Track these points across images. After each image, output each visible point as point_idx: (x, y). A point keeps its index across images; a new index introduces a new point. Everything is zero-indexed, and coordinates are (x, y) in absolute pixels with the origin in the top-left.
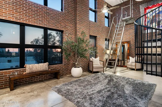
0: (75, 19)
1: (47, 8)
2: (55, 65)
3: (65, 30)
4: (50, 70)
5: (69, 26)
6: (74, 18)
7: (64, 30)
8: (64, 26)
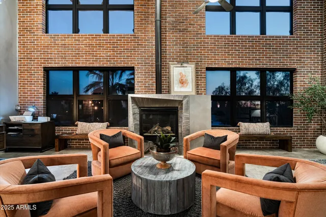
0: (322, 42)
1: (267, 37)
2: (281, 128)
3: (300, 67)
4: (272, 134)
5: (307, 58)
6: (320, 40)
7: (298, 67)
8: (296, 60)
